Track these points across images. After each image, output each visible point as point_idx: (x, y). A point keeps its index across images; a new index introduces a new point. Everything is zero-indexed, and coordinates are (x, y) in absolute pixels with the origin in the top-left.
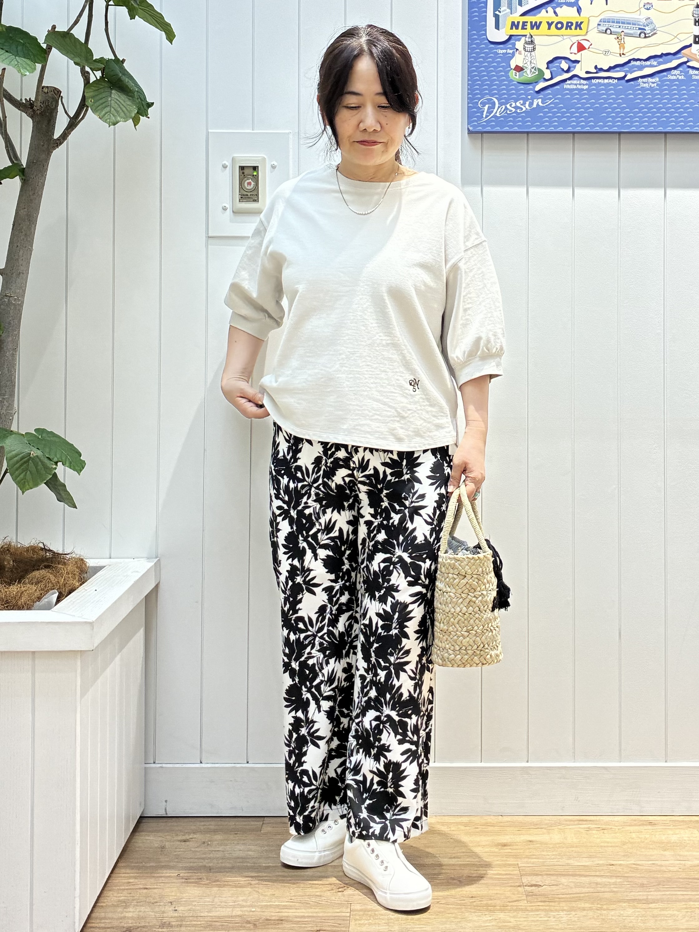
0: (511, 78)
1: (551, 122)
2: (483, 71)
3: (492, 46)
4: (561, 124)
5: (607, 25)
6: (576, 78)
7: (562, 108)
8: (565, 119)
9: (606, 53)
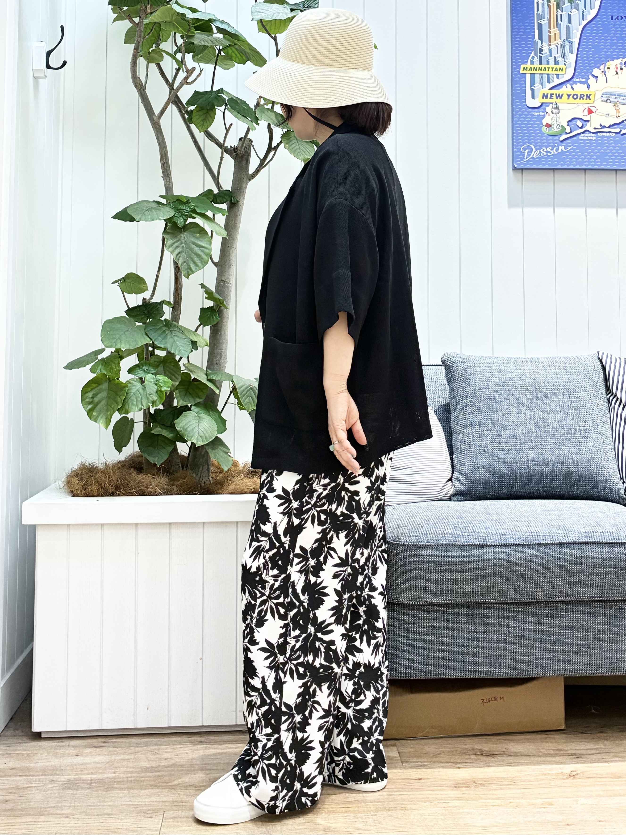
0: (543, 132)
1: (571, 162)
2: (524, 127)
3: (530, 110)
4: (578, 163)
5: (608, 97)
6: (587, 132)
7: (579, 152)
8: (580, 160)
9: (608, 115)
